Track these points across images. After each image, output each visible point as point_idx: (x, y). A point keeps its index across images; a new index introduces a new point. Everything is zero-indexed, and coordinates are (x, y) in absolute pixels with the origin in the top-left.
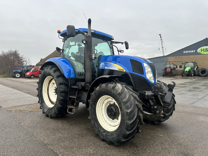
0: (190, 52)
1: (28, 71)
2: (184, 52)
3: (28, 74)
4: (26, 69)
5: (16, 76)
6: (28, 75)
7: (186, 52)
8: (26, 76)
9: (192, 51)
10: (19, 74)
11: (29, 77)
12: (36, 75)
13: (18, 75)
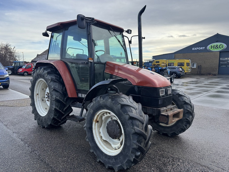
0: (199, 48)
1: (21, 67)
2: (193, 49)
3: (20, 70)
4: (18, 65)
6: (21, 72)
7: (195, 49)
8: (18, 73)
9: (202, 48)
10: (10, 71)
11: (22, 75)
12: (29, 73)
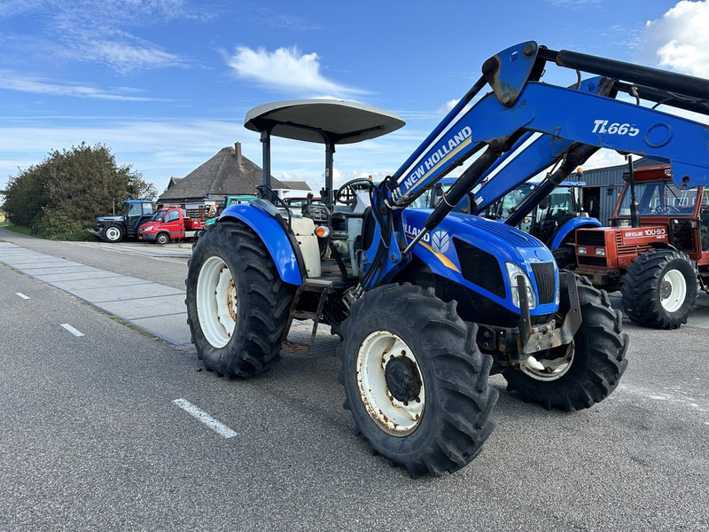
1: (146, 219)
3: (149, 228)
4: (138, 212)
5: (109, 236)
8: (141, 235)
10: (116, 230)
11: (153, 241)
12: (174, 234)
13: (112, 234)
